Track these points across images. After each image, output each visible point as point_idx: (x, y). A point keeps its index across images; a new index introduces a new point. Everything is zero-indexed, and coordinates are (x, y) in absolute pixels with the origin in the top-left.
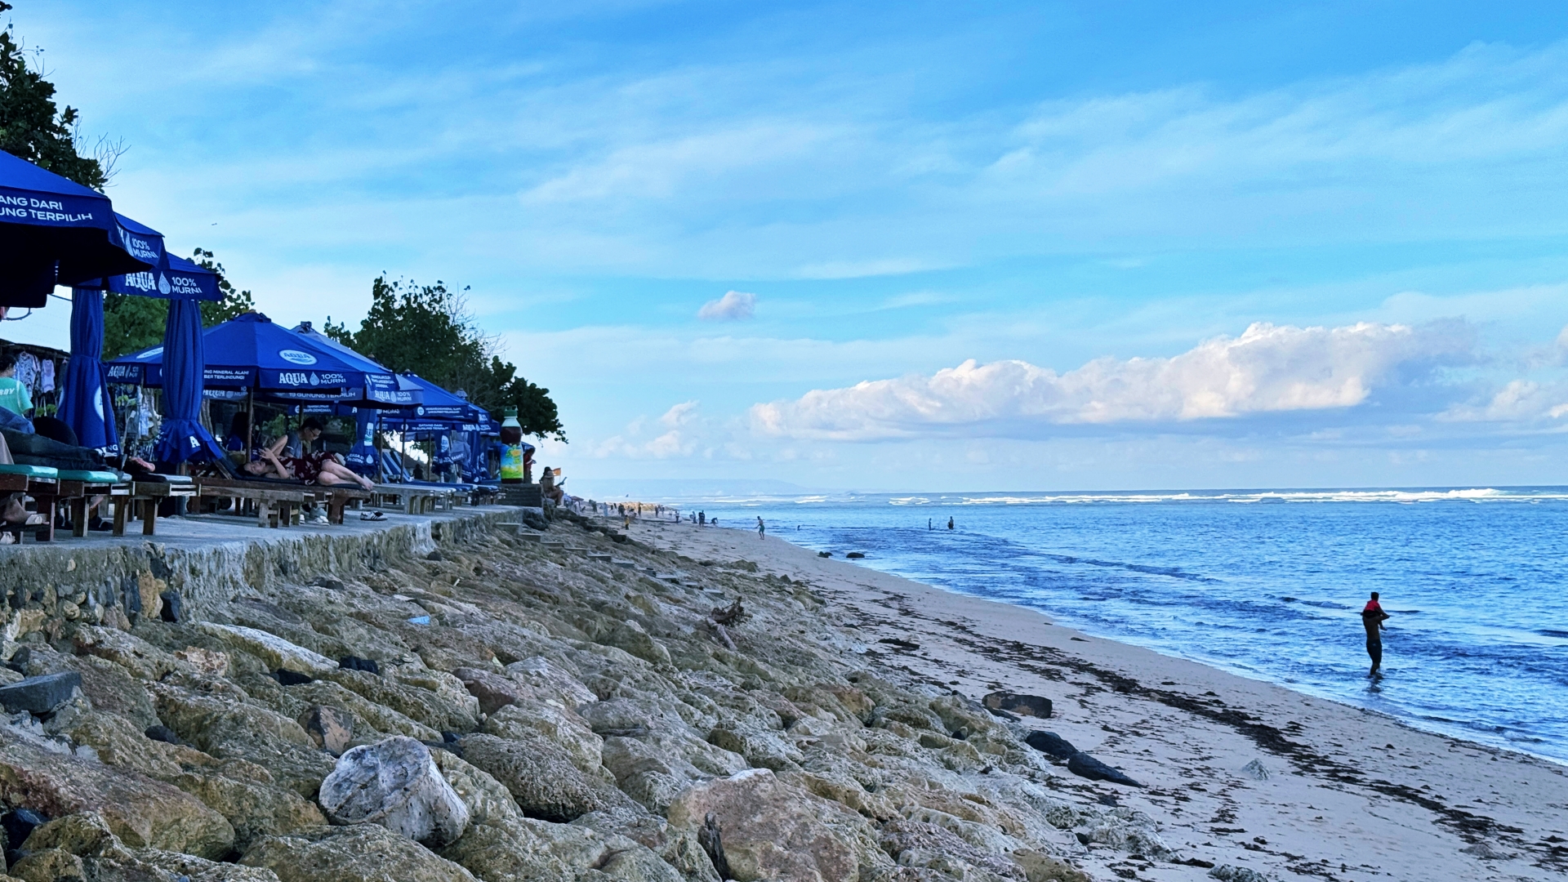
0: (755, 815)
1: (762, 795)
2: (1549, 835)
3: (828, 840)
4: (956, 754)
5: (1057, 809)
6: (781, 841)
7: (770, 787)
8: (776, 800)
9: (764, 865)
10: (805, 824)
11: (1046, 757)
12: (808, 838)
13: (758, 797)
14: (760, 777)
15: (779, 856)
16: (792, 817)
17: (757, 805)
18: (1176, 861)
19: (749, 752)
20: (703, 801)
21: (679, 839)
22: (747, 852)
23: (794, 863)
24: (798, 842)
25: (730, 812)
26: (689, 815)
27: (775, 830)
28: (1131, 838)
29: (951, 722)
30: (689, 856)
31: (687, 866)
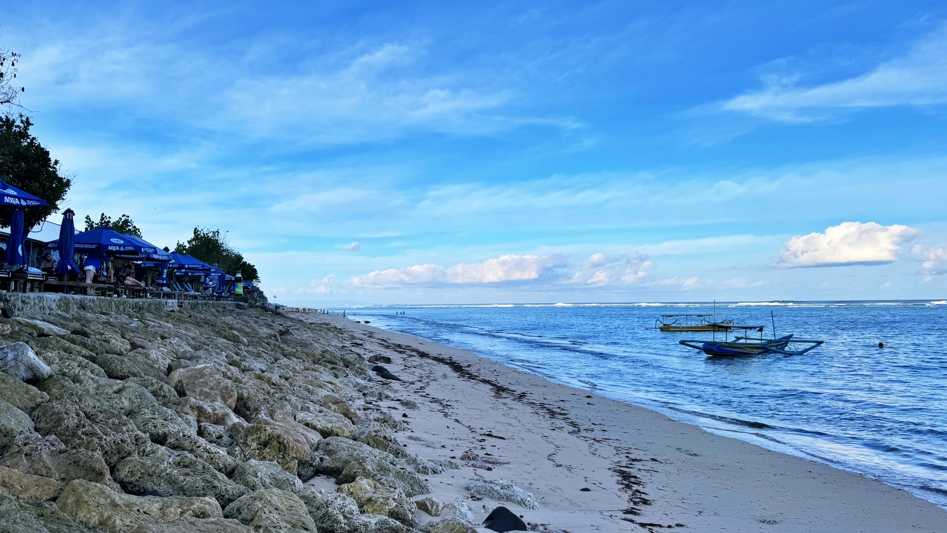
0: (201, 379)
1: (206, 373)
2: (522, 392)
3: (227, 387)
4: (339, 371)
5: (363, 386)
6: (208, 387)
7: (210, 370)
8: (211, 374)
9: (199, 395)
10: (220, 382)
11: (376, 373)
12: (219, 386)
13: (204, 373)
14: (207, 367)
15: (206, 392)
16: (215, 380)
17: (203, 376)
18: (393, 400)
19: (242, 367)
20: (181, 374)
21: (160, 385)
22: (194, 391)
23: (211, 394)
24: (215, 387)
25: (192, 378)
26: (175, 379)
27: (207, 384)
28: (380, 393)
29: (346, 363)
30: (164, 391)
31: (162, 394)
